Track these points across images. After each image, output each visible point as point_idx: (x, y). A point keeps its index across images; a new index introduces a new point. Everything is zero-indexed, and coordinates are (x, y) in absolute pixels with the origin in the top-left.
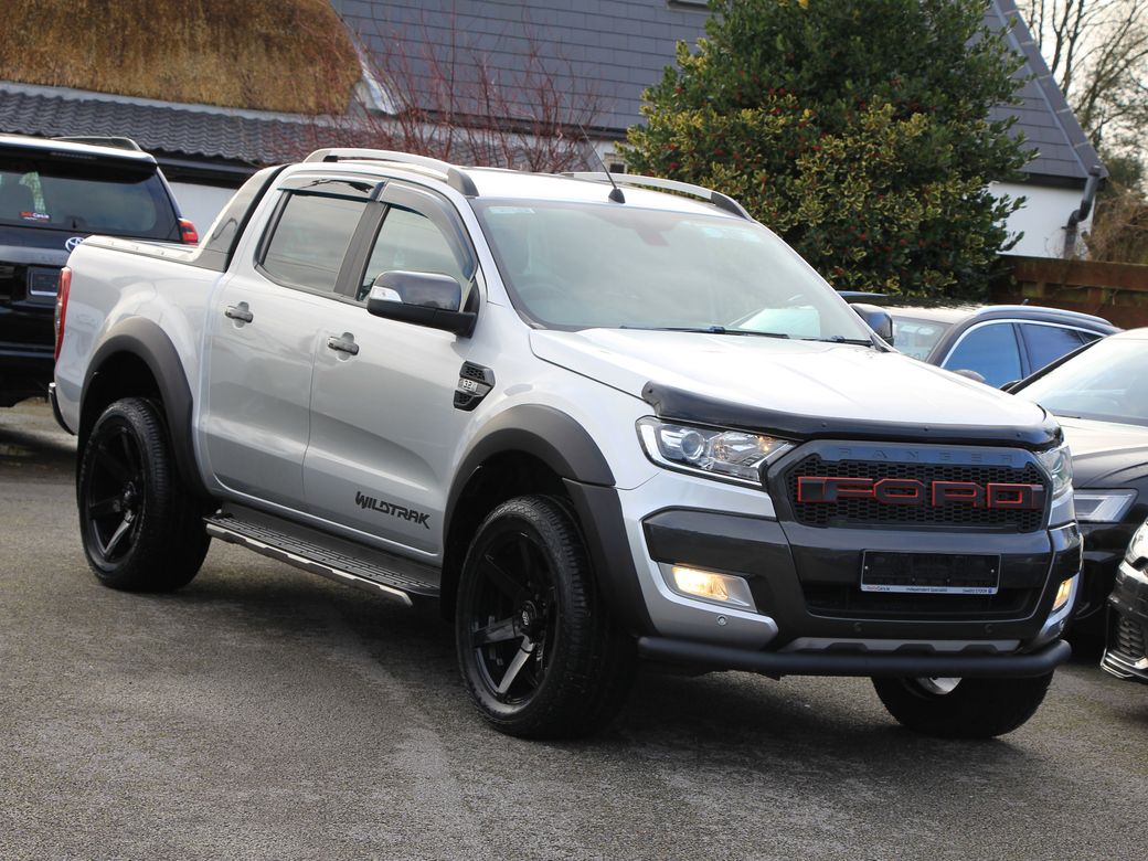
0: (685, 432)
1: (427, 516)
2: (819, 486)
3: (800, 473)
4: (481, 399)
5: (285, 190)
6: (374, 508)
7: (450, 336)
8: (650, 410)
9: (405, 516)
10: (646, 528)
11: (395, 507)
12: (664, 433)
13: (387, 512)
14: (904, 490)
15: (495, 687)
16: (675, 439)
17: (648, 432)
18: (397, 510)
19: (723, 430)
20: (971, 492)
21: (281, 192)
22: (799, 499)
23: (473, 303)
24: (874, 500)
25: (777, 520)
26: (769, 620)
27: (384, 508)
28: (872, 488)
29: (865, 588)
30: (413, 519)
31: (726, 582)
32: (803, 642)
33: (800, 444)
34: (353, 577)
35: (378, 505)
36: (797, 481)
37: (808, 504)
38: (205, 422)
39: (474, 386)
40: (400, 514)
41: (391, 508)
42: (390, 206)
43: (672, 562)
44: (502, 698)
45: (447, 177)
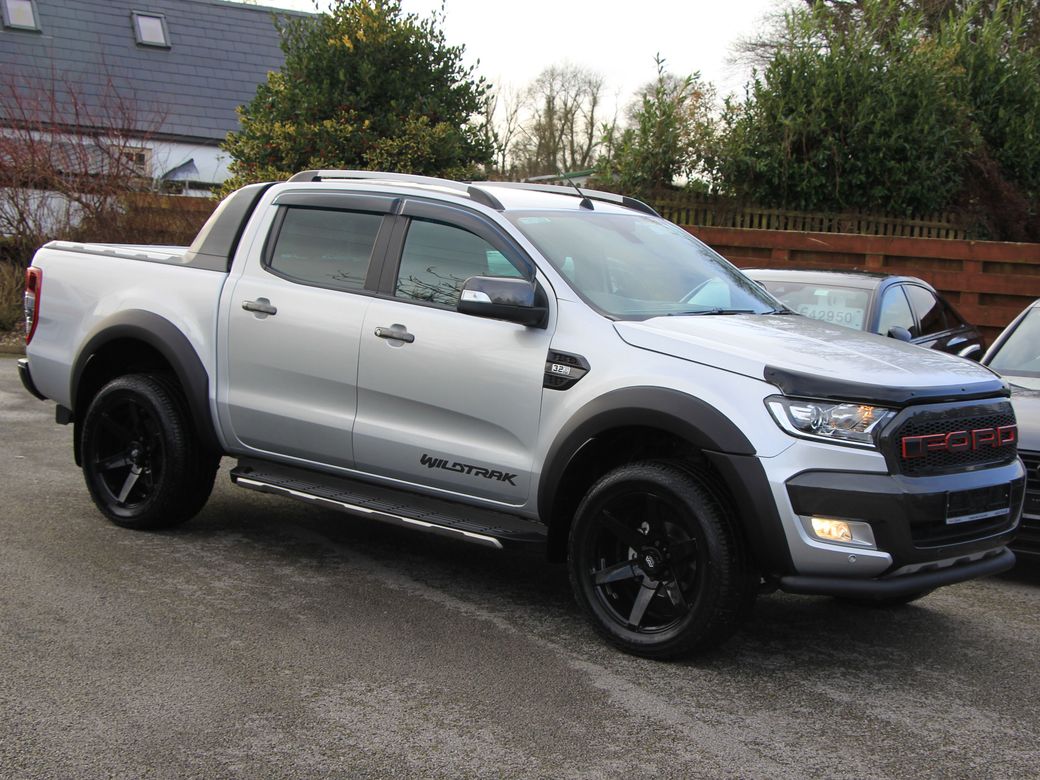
0: (811, 408)
1: (514, 476)
2: (916, 444)
3: (902, 434)
4: (576, 381)
5: (281, 205)
6: (444, 467)
7: (521, 327)
8: (775, 390)
9: (485, 475)
10: (789, 488)
11: (471, 468)
12: (794, 410)
13: (462, 470)
14: (958, 440)
15: (625, 620)
16: (803, 413)
17: (777, 408)
18: (474, 471)
19: (838, 403)
20: (990, 436)
21: (276, 207)
22: (904, 456)
23: (541, 300)
24: (946, 451)
25: (888, 474)
26: (886, 555)
27: (458, 468)
28: (943, 441)
29: (949, 521)
30: (494, 478)
31: (849, 527)
32: (904, 569)
33: (899, 411)
34: (429, 525)
35: (449, 465)
36: (901, 441)
37: (910, 459)
38: (225, 395)
39: (566, 370)
40: (477, 474)
41: (466, 469)
42: (412, 218)
43: (810, 514)
44: (631, 628)
45: (468, 195)
